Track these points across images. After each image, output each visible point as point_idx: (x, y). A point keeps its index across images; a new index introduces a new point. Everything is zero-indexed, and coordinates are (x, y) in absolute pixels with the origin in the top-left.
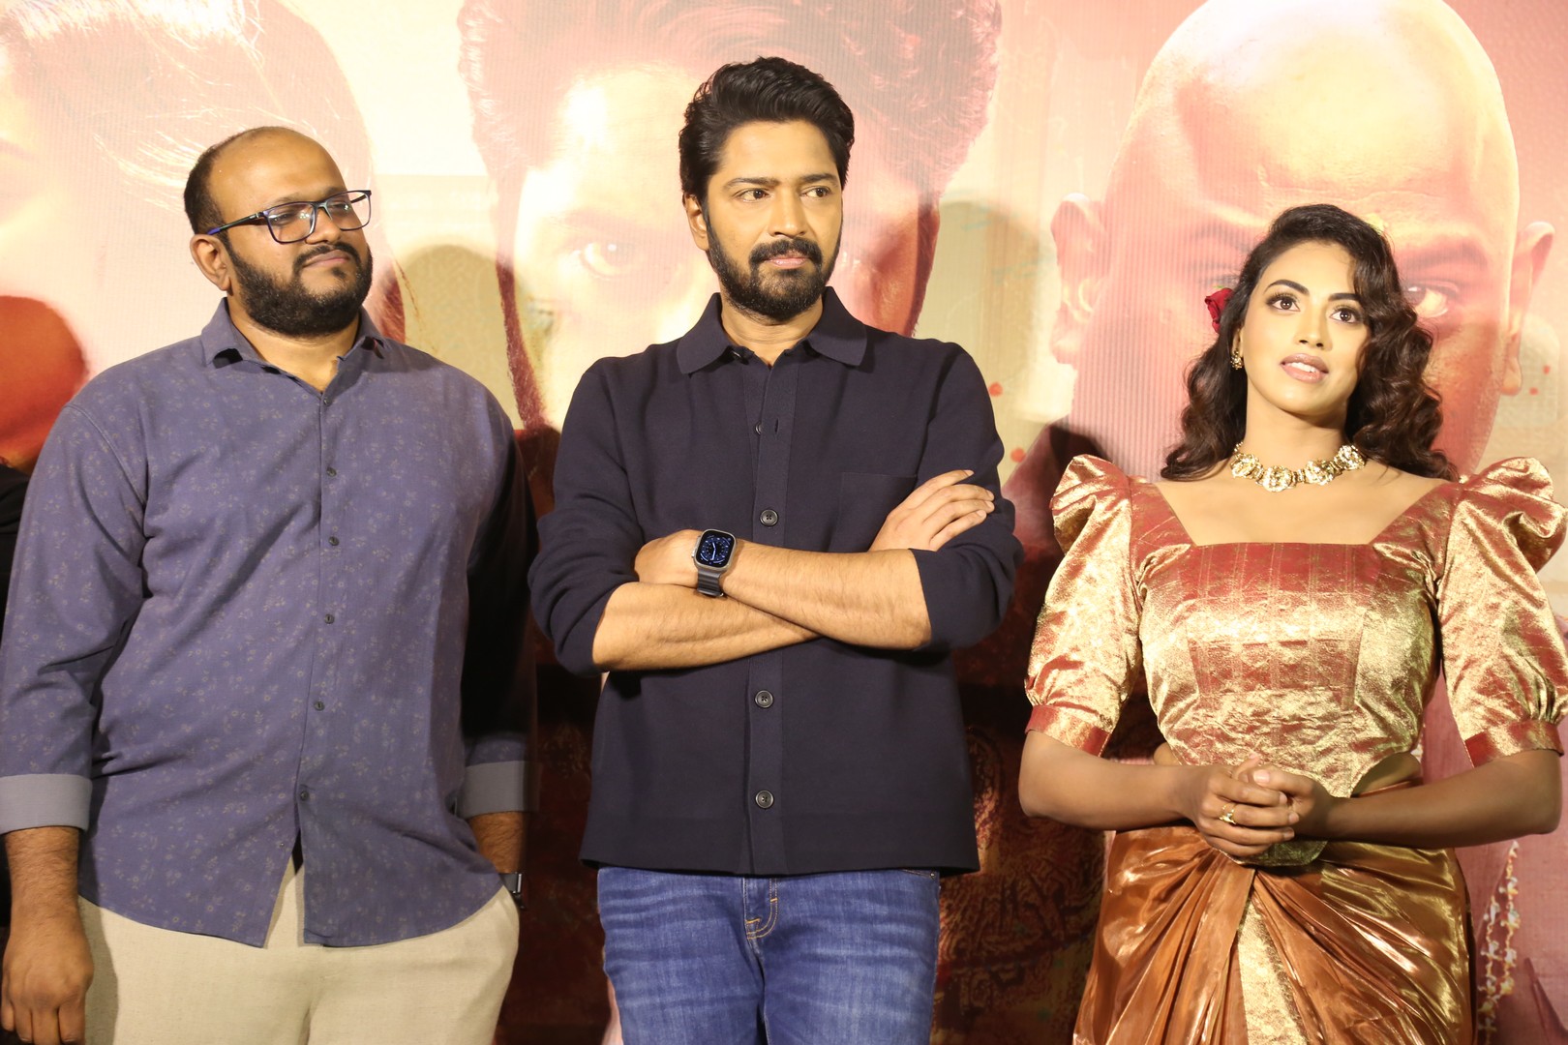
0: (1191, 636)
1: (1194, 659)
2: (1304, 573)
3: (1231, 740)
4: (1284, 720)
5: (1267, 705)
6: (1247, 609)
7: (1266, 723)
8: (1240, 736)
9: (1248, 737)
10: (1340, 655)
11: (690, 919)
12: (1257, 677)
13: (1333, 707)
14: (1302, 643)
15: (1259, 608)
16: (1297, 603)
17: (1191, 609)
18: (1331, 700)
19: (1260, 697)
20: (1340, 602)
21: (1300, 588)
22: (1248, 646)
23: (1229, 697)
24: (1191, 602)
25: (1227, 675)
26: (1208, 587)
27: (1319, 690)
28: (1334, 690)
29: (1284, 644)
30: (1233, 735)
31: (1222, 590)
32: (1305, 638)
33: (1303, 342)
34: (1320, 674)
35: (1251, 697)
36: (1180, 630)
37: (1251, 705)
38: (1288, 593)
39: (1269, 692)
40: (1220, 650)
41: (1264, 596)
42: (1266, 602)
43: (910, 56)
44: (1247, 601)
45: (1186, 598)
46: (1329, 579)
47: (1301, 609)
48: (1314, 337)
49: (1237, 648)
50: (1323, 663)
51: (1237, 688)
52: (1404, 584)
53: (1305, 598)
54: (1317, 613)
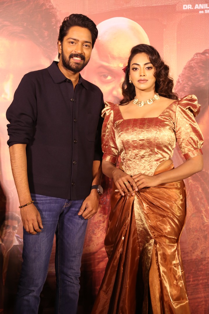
0: (122, 139)
1: (123, 144)
2: (144, 124)
3: (131, 161)
4: (141, 156)
5: (137, 153)
6: (132, 133)
7: (137, 157)
8: (133, 160)
9: (134, 160)
10: (151, 142)
11: (52, 204)
12: (135, 147)
13: (151, 152)
14: (144, 140)
15: (135, 133)
16: (142, 131)
17: (122, 134)
18: (150, 151)
19: (136, 151)
20: (151, 131)
21: (142, 128)
22: (133, 141)
23: (130, 151)
24: (122, 132)
25: (129, 147)
26: (125, 129)
27: (147, 149)
28: (151, 149)
29: (140, 140)
30: (131, 159)
31: (128, 129)
32: (144, 139)
33: (141, 76)
34: (147, 146)
35: (134, 151)
36: (120, 138)
37: (134, 153)
38: (140, 129)
39: (138, 150)
40: (128, 142)
41: (136, 130)
42: (136, 131)
43: (46, 35)
44: (133, 131)
45: (121, 131)
46: (149, 126)
47: (143, 133)
48: (142, 74)
49: (131, 141)
50: (148, 144)
51: (132, 150)
52: (165, 125)
53: (144, 130)
54: (146, 133)
